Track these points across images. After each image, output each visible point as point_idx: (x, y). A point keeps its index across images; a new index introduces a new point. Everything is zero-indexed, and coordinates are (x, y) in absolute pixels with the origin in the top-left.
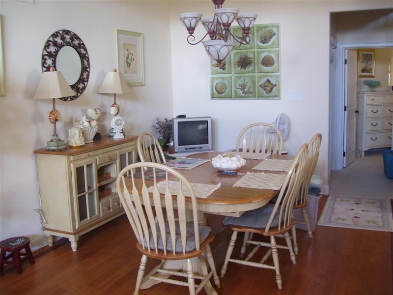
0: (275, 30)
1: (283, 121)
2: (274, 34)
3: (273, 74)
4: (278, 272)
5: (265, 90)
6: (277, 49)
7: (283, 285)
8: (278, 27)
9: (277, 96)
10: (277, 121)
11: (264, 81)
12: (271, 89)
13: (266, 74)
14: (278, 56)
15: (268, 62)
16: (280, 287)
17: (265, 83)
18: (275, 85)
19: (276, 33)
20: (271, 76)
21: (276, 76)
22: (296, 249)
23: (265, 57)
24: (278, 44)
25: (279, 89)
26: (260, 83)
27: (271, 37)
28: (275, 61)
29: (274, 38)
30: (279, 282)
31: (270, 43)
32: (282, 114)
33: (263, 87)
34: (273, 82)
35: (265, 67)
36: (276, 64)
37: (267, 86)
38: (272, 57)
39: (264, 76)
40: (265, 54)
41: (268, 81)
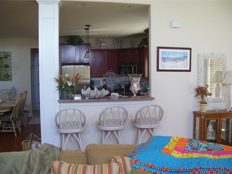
0: (10, 54)
1: (13, 89)
2: (9, 56)
3: (9, 71)
4: (15, 132)
5: (6, 77)
6: (10, 61)
7: (17, 136)
8: (11, 53)
9: (11, 80)
10: (11, 89)
11: (5, 74)
12: (8, 77)
13: (6, 71)
14: (11, 64)
15: (7, 66)
16: (16, 136)
17: (6, 75)
18: (10, 76)
19: (10, 55)
20: (8, 72)
21: (10, 72)
22: (21, 129)
23: (6, 64)
24: (11, 60)
25: (11, 77)
26: (4, 75)
27: (8, 57)
28: (10, 66)
29: (9, 57)
30: (16, 135)
31: (8, 59)
32: (13, 87)
33: (5, 76)
34: (9, 74)
35: (6, 68)
36: (10, 67)
37: (7, 76)
38: (8, 65)
39: (6, 72)
40: (6, 63)
41: (7, 74)
